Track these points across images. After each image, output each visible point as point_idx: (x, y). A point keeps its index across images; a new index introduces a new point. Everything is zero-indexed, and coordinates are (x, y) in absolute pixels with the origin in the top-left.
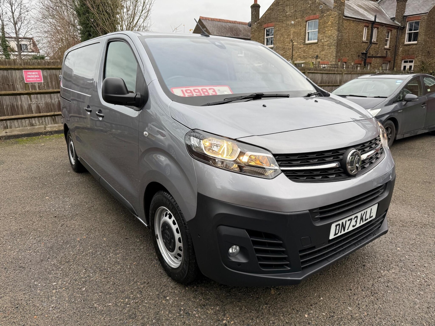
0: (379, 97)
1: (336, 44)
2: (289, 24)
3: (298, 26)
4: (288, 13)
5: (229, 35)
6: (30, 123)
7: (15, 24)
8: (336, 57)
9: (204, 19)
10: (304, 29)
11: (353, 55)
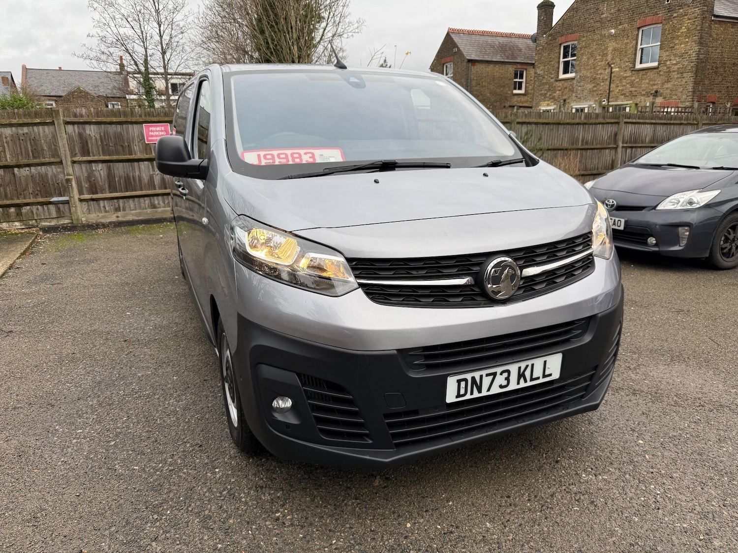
0: (722, 168)
1: (694, 69)
2: (605, 34)
3: (623, 37)
4: (604, 15)
5: (499, 58)
6: (151, 203)
7: (164, 53)
8: (694, 92)
9: (455, 32)
10: (634, 42)
11: (729, 88)
